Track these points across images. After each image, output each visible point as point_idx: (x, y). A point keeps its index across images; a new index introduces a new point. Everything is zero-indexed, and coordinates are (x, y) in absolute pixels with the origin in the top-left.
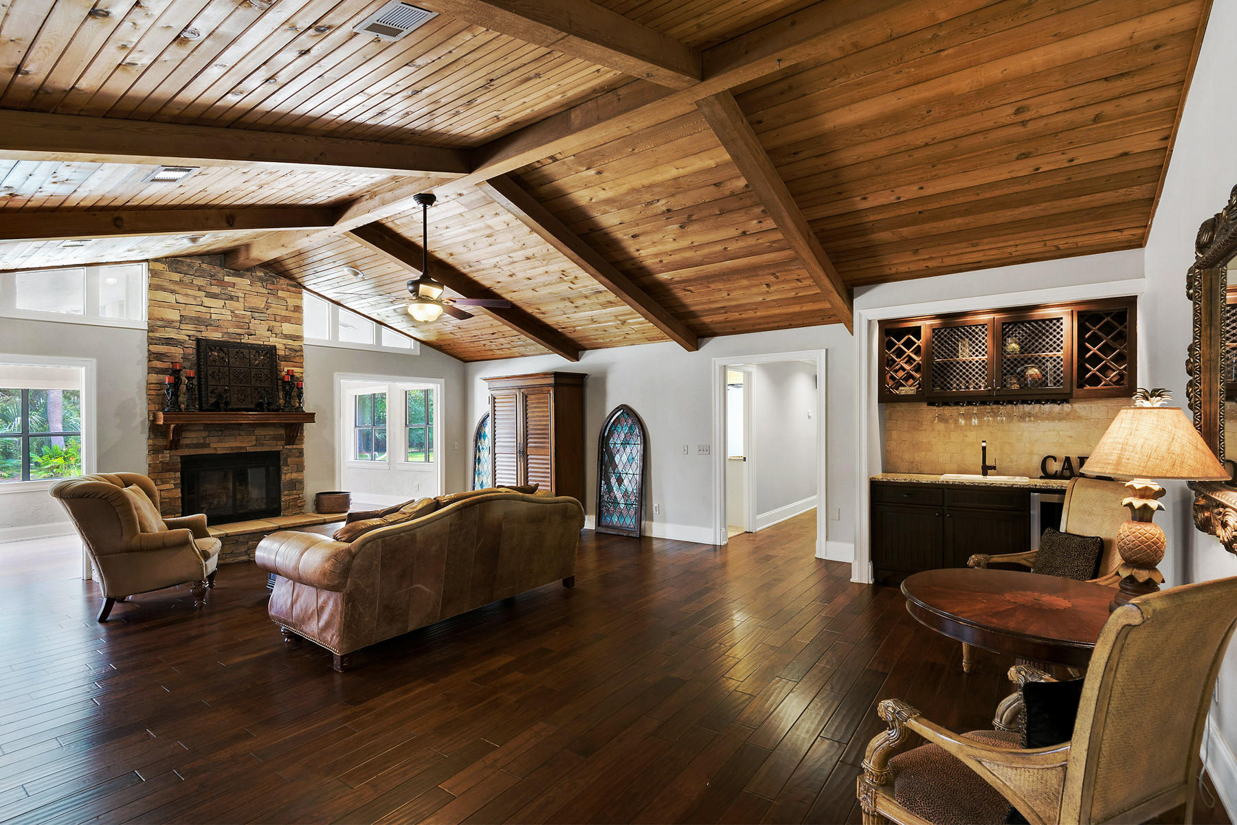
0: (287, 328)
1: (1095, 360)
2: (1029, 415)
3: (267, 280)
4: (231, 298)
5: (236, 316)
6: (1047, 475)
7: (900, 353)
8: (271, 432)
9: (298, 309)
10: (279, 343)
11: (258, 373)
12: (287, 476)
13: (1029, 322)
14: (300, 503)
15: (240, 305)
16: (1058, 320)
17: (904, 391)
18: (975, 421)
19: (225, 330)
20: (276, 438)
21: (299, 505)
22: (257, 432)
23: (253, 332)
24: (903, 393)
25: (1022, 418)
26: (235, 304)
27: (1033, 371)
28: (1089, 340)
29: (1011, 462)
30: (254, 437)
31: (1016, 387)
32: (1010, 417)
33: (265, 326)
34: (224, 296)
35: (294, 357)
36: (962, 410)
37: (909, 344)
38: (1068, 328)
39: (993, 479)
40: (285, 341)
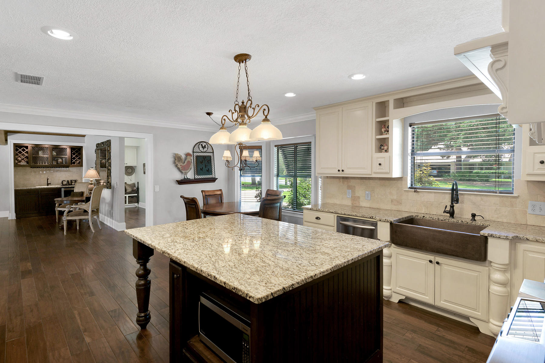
1: (74, 158)
2: (58, 170)
6: (63, 185)
7: (20, 152)
13: (58, 148)
16: (66, 149)
17: (22, 163)
18: (44, 172)
24: (22, 164)
25: (57, 171)
27: (60, 160)
28: (73, 154)
29: (54, 182)
31: (56, 164)
32: (54, 171)
36: (41, 169)
37: (24, 150)
38: (68, 151)
39: (49, 186)
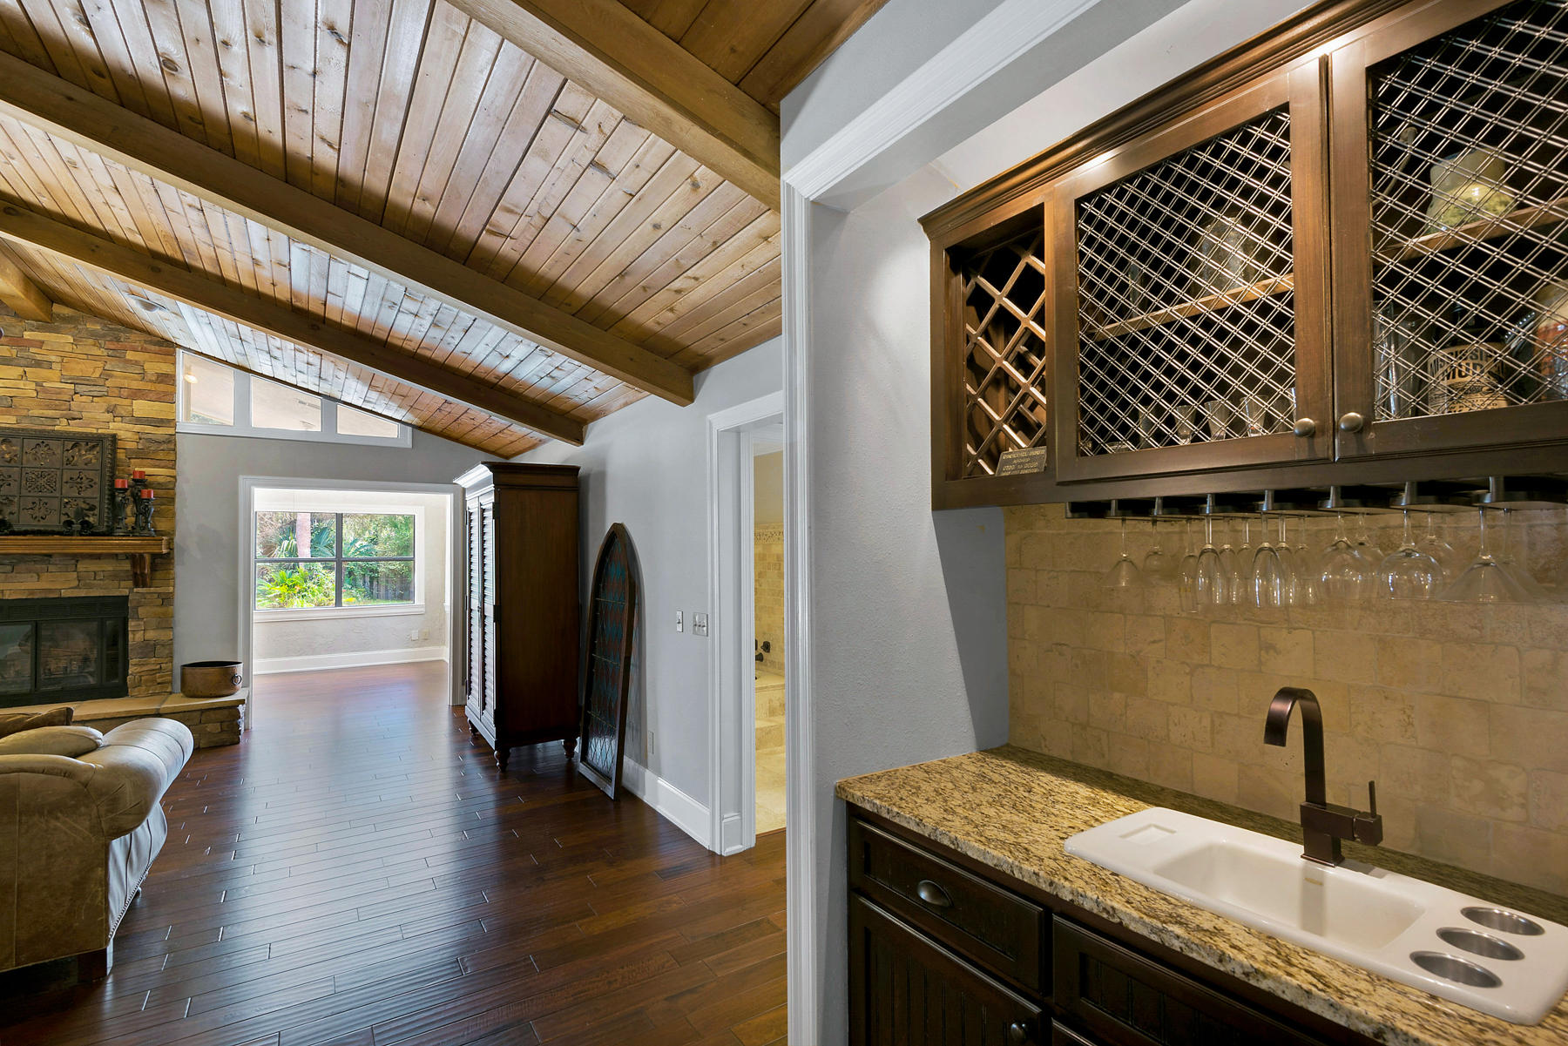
0: (142, 407)
3: (104, 336)
4: (38, 364)
5: (46, 390)
8: (109, 566)
9: (169, 379)
10: (125, 432)
11: (75, 477)
12: (137, 634)
14: (162, 677)
15: (54, 374)
17: (1012, 464)
19: (24, 413)
20: (115, 576)
21: (159, 681)
22: (81, 567)
23: (76, 414)
26: (44, 373)
30: (75, 574)
33: (101, 404)
34: (23, 362)
35: (155, 452)
40: (138, 428)
